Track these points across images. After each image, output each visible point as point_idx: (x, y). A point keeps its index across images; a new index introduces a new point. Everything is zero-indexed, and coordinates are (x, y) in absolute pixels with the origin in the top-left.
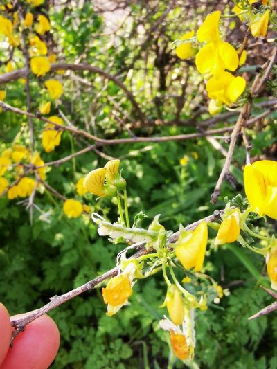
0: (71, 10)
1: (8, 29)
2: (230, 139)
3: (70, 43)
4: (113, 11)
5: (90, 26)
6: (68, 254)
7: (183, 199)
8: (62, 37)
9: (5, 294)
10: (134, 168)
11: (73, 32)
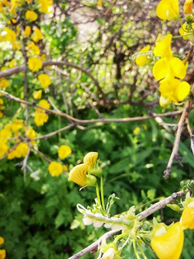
0: (56, 23)
1: (12, 37)
2: (177, 127)
3: (55, 46)
4: (85, 23)
5: (69, 34)
6: (51, 199)
7: (134, 158)
8: (49, 41)
9: (3, 228)
10: (99, 135)
11: (57, 38)
